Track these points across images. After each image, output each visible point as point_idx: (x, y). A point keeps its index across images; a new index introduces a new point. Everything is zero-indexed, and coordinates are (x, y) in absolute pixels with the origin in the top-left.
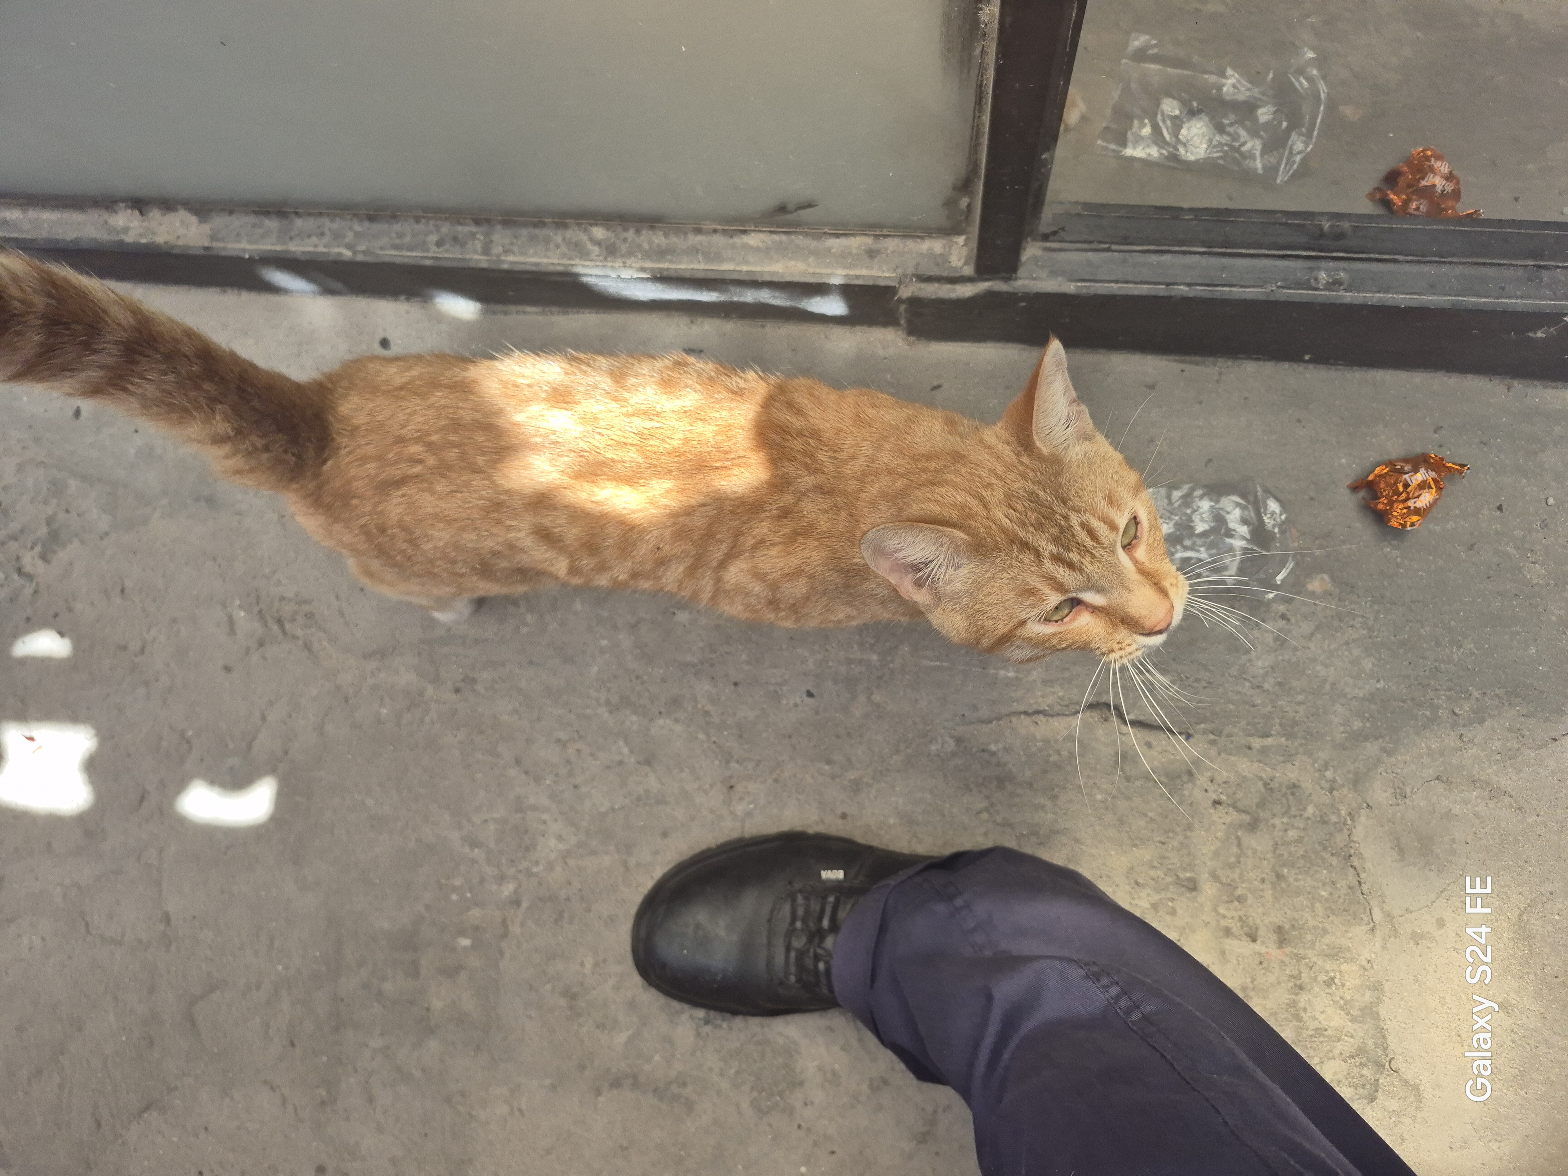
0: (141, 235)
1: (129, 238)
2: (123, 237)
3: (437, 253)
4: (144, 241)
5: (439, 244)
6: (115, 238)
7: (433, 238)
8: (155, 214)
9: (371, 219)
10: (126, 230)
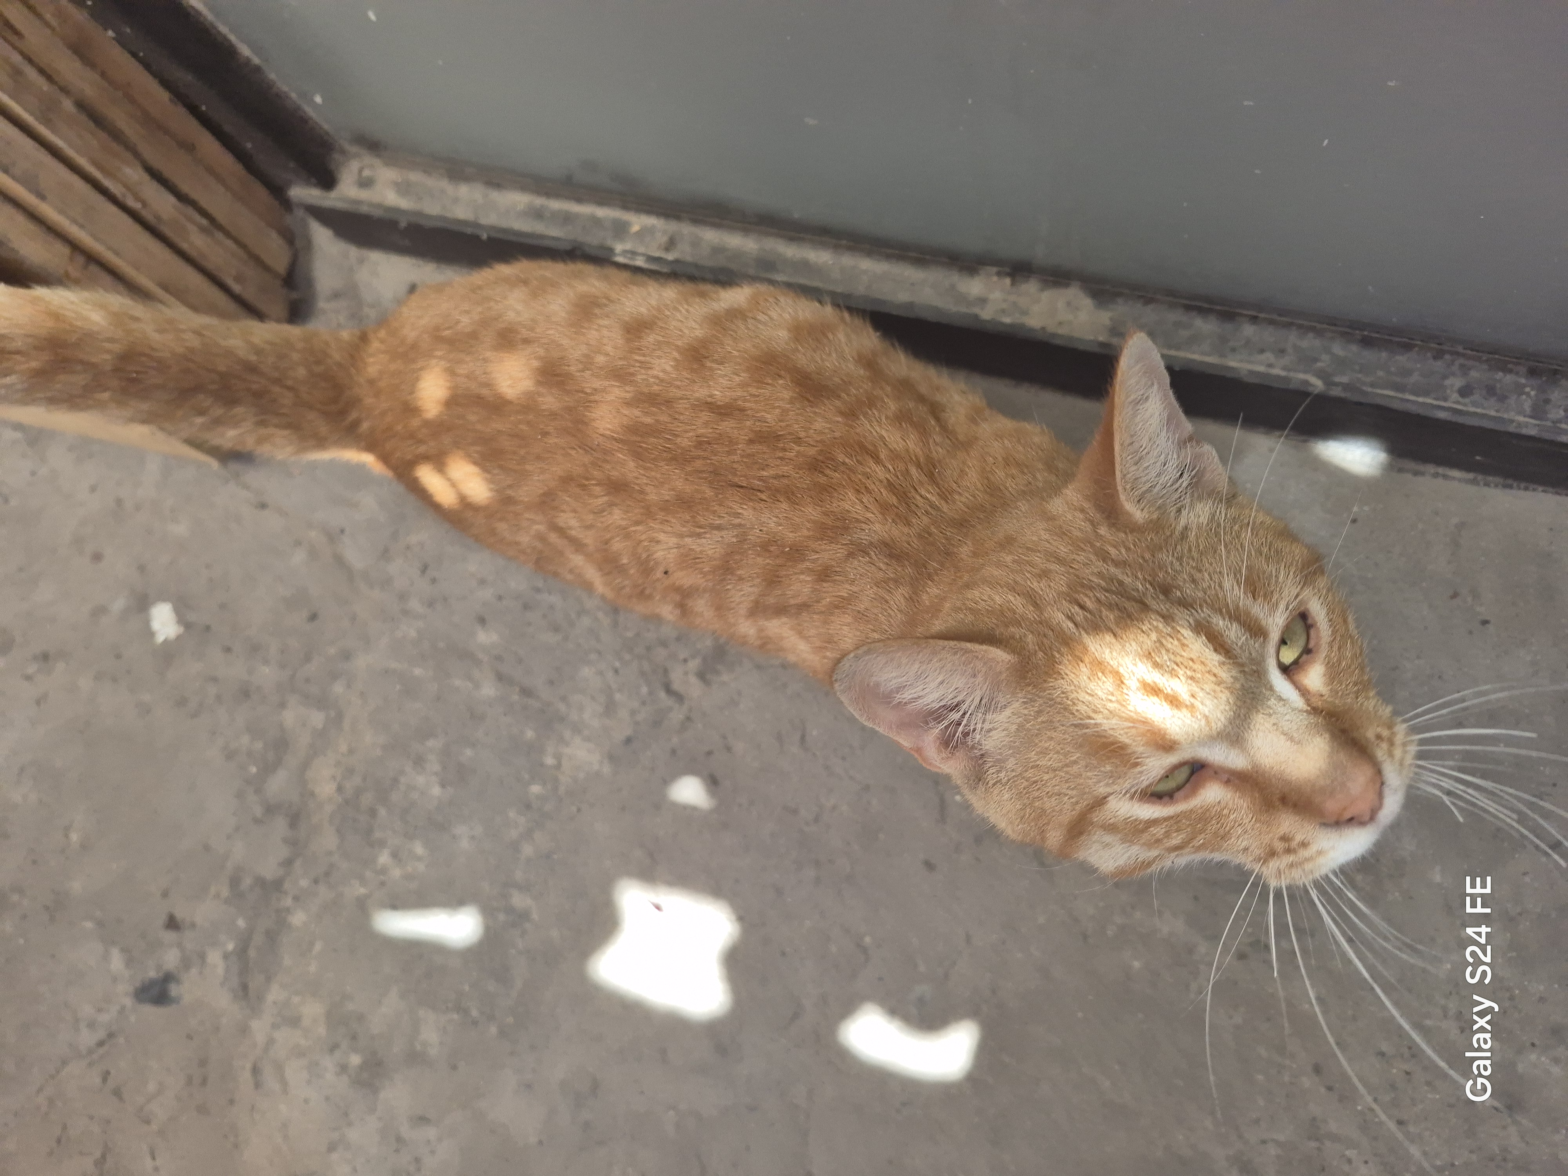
0: (1003, 311)
1: (986, 314)
2: (976, 310)
3: (1458, 403)
4: (1007, 320)
5: (1465, 392)
6: (963, 309)
7: (1457, 382)
8: (1031, 287)
9: (1367, 342)
10: (982, 301)
